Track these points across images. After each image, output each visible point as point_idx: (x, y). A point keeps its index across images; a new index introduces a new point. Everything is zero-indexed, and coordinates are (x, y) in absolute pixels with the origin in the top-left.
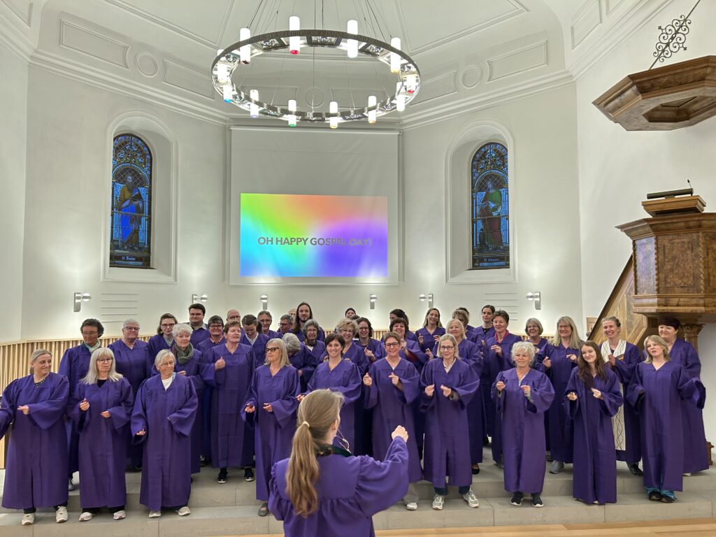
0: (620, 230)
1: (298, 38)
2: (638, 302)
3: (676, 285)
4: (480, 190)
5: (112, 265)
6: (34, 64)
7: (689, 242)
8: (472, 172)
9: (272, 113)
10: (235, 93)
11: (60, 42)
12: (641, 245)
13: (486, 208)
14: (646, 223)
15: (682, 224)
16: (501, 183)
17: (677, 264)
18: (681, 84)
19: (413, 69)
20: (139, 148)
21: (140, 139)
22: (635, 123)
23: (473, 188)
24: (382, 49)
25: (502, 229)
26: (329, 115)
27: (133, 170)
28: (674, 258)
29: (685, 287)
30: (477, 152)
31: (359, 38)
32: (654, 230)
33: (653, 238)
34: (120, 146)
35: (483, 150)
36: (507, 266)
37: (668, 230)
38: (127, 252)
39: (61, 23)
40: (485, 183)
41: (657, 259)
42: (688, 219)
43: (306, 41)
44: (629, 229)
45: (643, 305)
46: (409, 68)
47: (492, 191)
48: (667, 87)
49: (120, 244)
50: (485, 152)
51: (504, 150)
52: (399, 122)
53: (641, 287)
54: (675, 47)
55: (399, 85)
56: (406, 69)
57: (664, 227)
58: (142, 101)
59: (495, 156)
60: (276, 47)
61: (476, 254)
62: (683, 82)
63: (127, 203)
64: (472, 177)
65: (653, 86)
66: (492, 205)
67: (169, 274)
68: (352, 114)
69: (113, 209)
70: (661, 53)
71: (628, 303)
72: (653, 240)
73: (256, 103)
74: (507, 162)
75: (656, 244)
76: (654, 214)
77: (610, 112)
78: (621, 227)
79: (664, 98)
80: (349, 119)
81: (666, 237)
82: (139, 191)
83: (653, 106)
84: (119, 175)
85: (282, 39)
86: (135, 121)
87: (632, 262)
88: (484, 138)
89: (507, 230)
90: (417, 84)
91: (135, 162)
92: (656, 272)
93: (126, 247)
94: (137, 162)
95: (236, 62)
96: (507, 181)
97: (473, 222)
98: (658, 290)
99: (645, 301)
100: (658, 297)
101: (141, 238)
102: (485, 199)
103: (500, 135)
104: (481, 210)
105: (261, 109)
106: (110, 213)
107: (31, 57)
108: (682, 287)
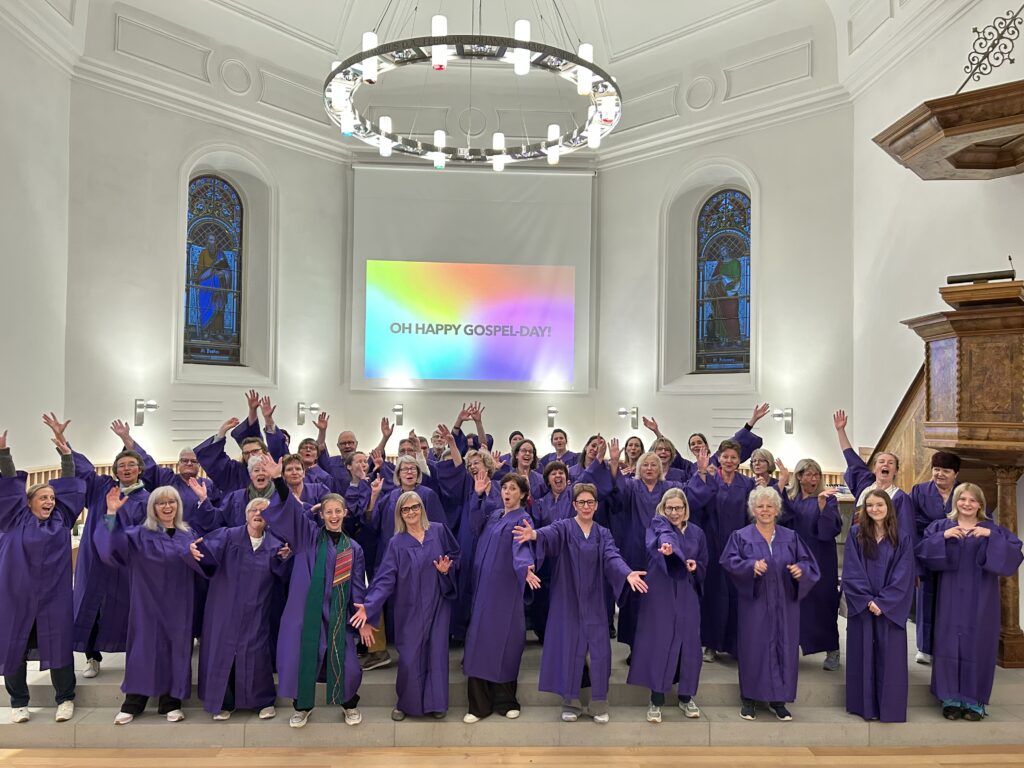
0: (907, 326)
1: (445, 46)
2: (931, 431)
3: (985, 408)
4: (710, 258)
5: (187, 360)
6: (79, 78)
7: (1007, 348)
8: (698, 232)
9: (411, 150)
10: (358, 122)
11: (115, 46)
12: (937, 349)
13: (717, 285)
14: (945, 319)
15: (998, 322)
16: (741, 249)
17: (989, 379)
18: (1003, 116)
19: (611, 89)
20: (225, 195)
21: (226, 182)
22: (935, 170)
23: (699, 255)
24: (564, 61)
25: (740, 316)
26: (491, 152)
27: (217, 227)
28: (984, 370)
29: (999, 413)
30: (707, 204)
31: (531, 46)
32: (955, 329)
33: (955, 340)
34: (199, 193)
35: (715, 200)
36: (746, 369)
37: (977, 329)
38: (208, 342)
39: (117, 19)
40: (718, 249)
41: (959, 371)
42: (1006, 315)
43: (455, 51)
44: (920, 326)
45: (937, 437)
46: (606, 87)
47: (727, 261)
48: (982, 120)
49: (198, 331)
50: (719, 203)
51: (746, 200)
52: (594, 159)
53: (936, 410)
54: (998, 59)
55: (592, 109)
56: (601, 89)
57: (971, 324)
58: (228, 128)
59: (733, 210)
60: (413, 60)
61: (702, 352)
62: (1006, 113)
63: (207, 274)
64: (699, 239)
65: (961, 118)
66: (727, 281)
67: (267, 375)
68: (524, 152)
69: (188, 282)
70: (976, 68)
71: (917, 430)
72: (955, 342)
73: (388, 136)
74: (750, 218)
75: (959, 348)
76: (958, 306)
77: (898, 154)
78: (910, 323)
79: (978, 136)
80: (520, 158)
81: (974, 340)
82: (224, 255)
83: (961, 146)
84: (197, 234)
85: (422, 49)
86: (220, 157)
87: (924, 373)
88: (718, 181)
89: (747, 317)
90: (618, 109)
91: (219, 215)
92: (957, 390)
93: (206, 336)
94: (222, 215)
95: (358, 81)
96: (749, 246)
97: (699, 305)
98: (960, 416)
99: (940, 431)
100: (960, 426)
101: (227, 322)
102: (717, 272)
103: (740, 179)
104: (711, 287)
105: (395, 144)
106: (184, 288)
107: (75, 68)
108: (995, 413)
